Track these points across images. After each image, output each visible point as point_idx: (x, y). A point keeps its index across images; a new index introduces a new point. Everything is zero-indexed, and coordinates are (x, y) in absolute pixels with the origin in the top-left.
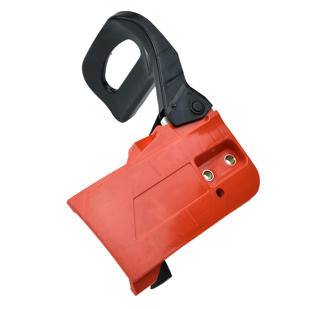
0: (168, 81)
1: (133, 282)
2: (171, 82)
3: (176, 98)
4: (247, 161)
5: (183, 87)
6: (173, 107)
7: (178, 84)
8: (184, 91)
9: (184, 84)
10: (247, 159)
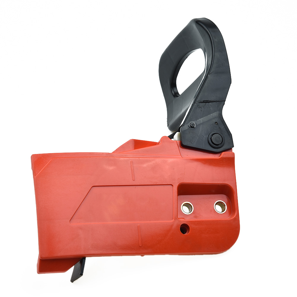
0: (203, 101)
1: (40, 258)
2: (206, 104)
3: (201, 120)
4: (235, 216)
5: (215, 114)
6: (191, 127)
7: (212, 109)
8: (214, 118)
9: (218, 112)
10: (236, 214)
